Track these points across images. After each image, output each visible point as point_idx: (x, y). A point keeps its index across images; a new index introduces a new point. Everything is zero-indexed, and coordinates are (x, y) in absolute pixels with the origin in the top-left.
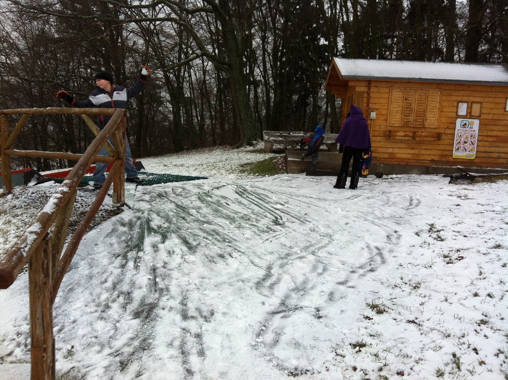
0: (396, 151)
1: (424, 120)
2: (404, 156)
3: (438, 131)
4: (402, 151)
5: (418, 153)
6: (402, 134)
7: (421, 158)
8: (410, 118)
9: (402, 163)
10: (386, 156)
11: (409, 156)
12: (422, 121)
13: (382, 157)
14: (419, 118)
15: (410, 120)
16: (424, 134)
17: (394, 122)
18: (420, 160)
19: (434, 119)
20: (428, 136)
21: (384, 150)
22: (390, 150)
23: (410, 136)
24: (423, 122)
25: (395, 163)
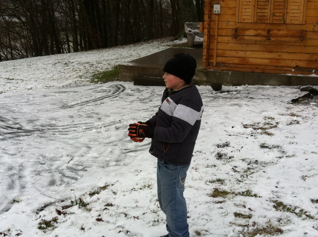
0: (248, 54)
1: (284, 14)
2: (259, 61)
3: (304, 28)
4: (257, 55)
5: (278, 57)
6: (252, 32)
7: (282, 64)
8: (266, 11)
9: (257, 71)
10: (236, 61)
11: (266, 62)
12: (282, 14)
13: (230, 62)
14: (278, 11)
15: (265, 14)
16: (281, 33)
17: (244, 17)
18: (282, 67)
19: (299, 11)
20: (287, 36)
21: (233, 54)
22: (241, 54)
23: (263, 36)
24: (283, 16)
25: (248, 70)
